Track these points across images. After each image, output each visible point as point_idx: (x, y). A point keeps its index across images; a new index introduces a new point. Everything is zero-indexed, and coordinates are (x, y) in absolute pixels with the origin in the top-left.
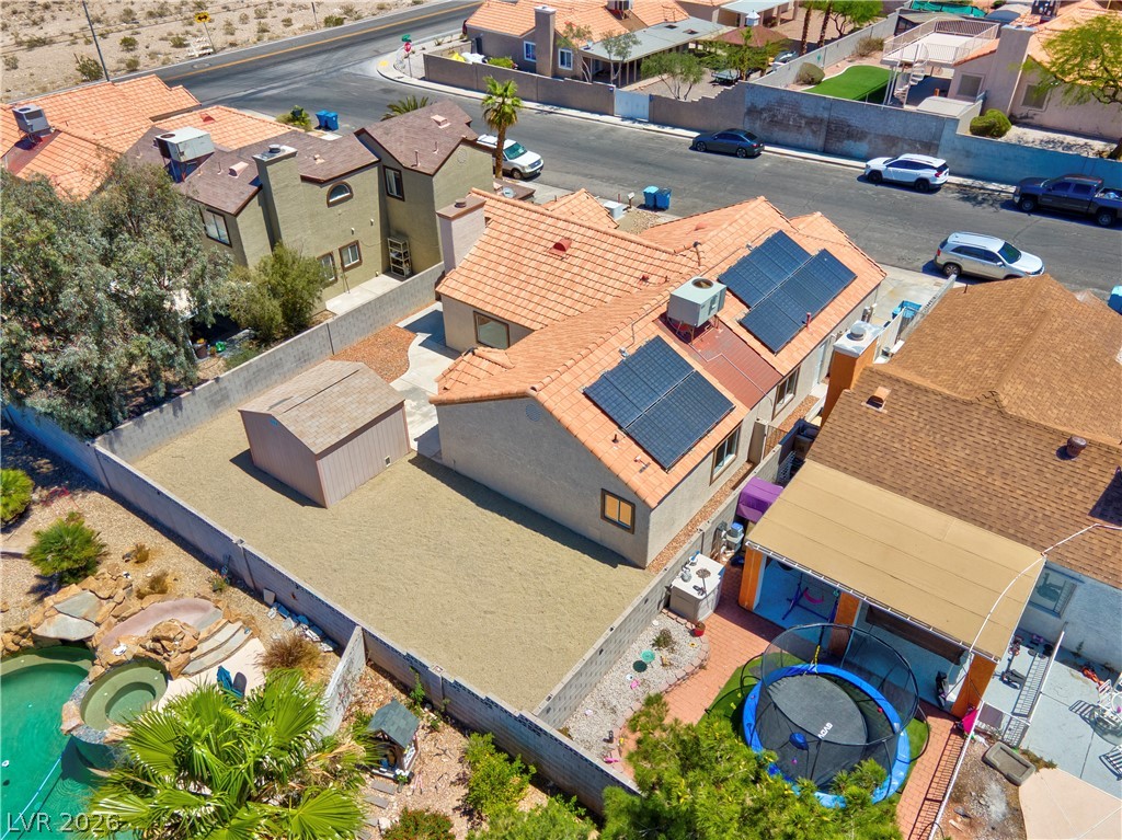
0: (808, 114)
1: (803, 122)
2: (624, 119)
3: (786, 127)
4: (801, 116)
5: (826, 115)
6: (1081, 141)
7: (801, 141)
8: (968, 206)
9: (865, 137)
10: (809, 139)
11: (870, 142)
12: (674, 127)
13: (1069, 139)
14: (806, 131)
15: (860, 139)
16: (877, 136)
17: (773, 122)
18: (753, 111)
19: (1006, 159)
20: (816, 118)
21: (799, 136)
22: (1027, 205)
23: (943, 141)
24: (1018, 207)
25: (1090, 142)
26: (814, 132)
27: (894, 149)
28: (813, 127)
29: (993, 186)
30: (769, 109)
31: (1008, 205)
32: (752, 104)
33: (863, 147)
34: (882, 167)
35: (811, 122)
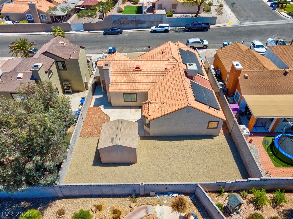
0: (130, 20)
1: (129, 22)
2: (77, 31)
3: (125, 24)
4: (128, 21)
5: (135, 19)
6: (187, 15)
7: (129, 27)
8: (178, 33)
9: (146, 23)
10: (132, 26)
11: (147, 23)
12: (93, 30)
13: (184, 15)
14: (130, 24)
15: (144, 23)
16: (148, 22)
17: (121, 24)
18: (114, 22)
19: (178, 21)
20: (132, 20)
21: (129, 26)
22: (190, 30)
23: (164, 20)
24: (188, 31)
25: (189, 14)
26: (132, 24)
27: (153, 24)
28: (132, 23)
29: (177, 28)
30: (119, 20)
31: (185, 31)
32: (114, 20)
33: (145, 25)
34: (156, 29)
35: (131, 22)
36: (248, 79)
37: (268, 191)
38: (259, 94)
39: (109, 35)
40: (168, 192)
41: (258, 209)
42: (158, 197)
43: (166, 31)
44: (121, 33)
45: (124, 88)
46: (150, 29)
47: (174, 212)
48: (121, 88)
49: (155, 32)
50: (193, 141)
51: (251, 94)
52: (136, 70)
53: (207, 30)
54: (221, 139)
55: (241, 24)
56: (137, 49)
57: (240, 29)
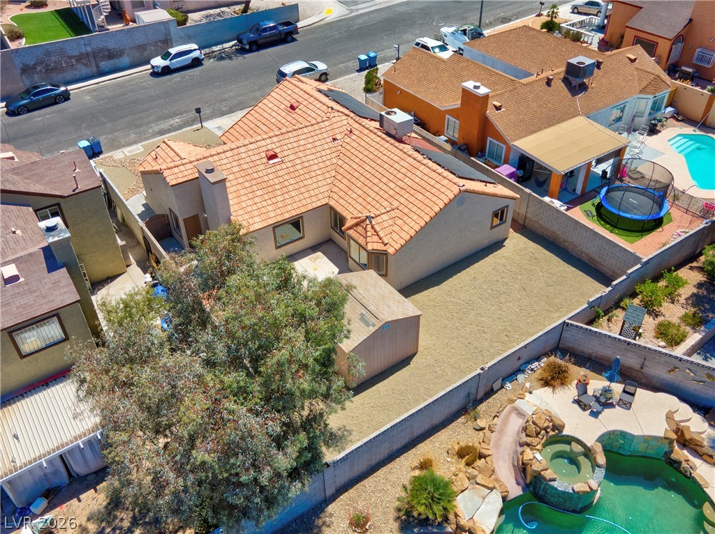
0: (75, 54)
1: (73, 61)
3: (62, 70)
4: (71, 57)
5: (89, 49)
6: (218, 11)
7: (78, 74)
8: (226, 62)
9: (124, 53)
10: (84, 70)
11: (128, 54)
13: (211, 12)
14: (79, 66)
15: (121, 55)
16: (131, 49)
17: (49, 70)
18: (27, 70)
19: (210, 32)
20: (82, 54)
21: (75, 72)
22: (254, 48)
24: (250, 51)
25: (223, 9)
26: (85, 65)
27: (145, 52)
28: (83, 61)
29: (215, 48)
30: (41, 62)
31: (242, 51)
32: (23, 64)
33: (125, 60)
34: (166, 63)
35: (79, 59)
36: (502, 110)
37: (656, 279)
38: (534, 132)
39: (29, 111)
40: (521, 366)
41: (657, 316)
42: (509, 385)
43: (197, 62)
44: (66, 97)
45: (272, 214)
46: (149, 66)
47: (557, 391)
48: (264, 217)
49: (166, 71)
50: (476, 265)
51: (523, 137)
52: (271, 162)
53: (294, 40)
54: (515, 241)
55: (352, 11)
56: (156, 128)
57: (360, 21)
